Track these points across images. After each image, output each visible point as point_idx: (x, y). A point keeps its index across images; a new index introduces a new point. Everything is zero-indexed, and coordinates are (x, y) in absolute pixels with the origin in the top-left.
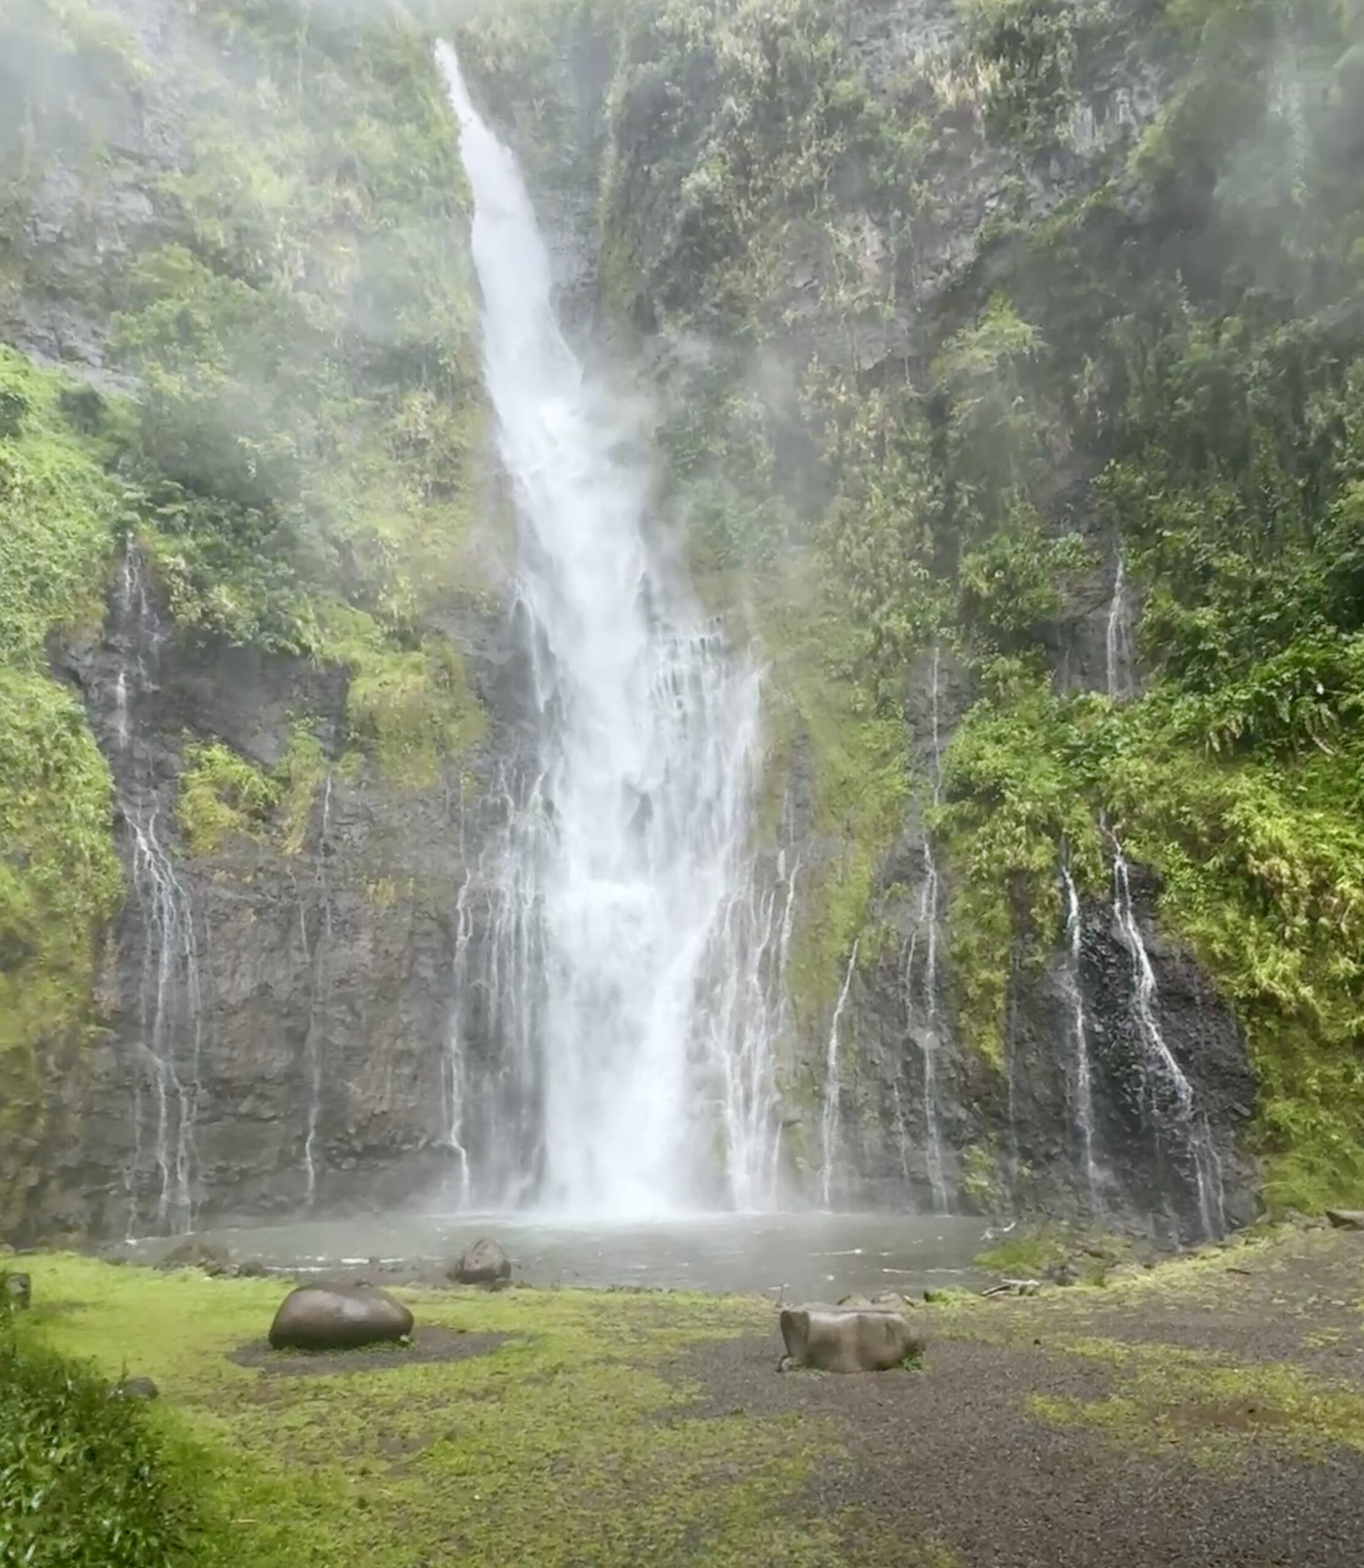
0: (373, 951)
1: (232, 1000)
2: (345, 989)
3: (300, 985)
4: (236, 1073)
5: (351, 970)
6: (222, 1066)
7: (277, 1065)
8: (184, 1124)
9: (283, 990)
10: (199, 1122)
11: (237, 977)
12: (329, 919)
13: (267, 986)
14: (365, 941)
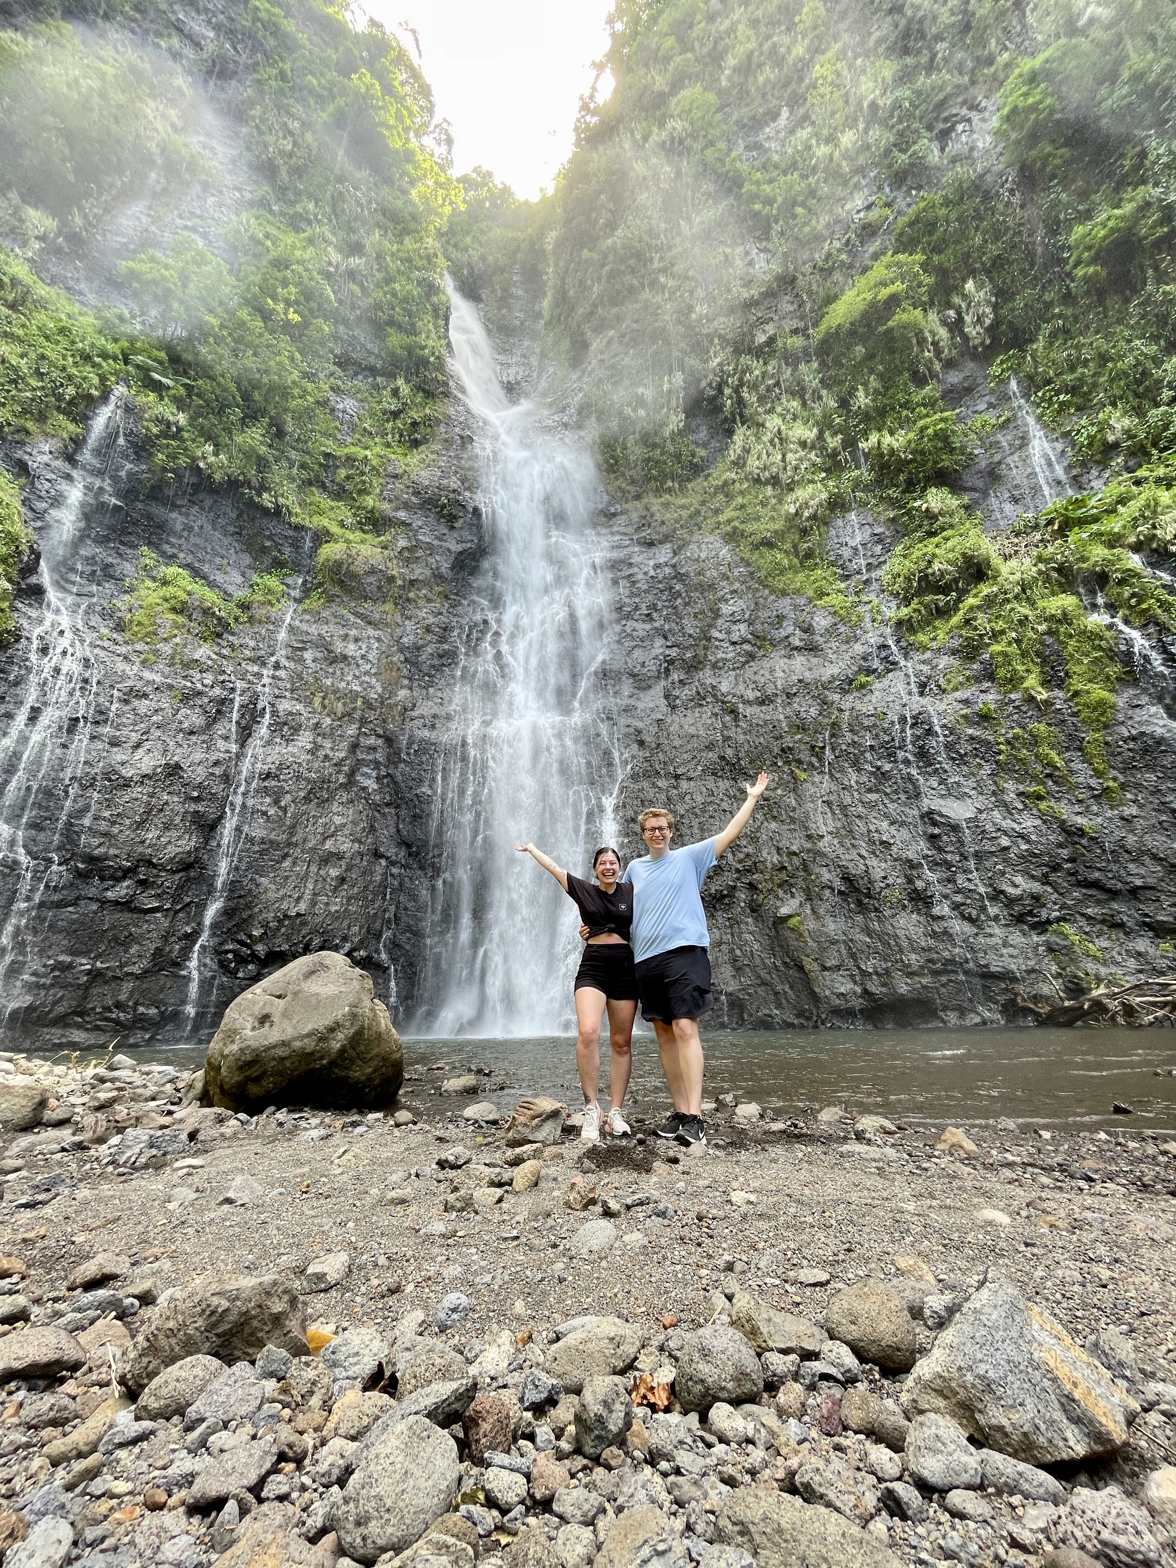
2: (273, 783)
5: (283, 767)
6: (94, 842)
7: (172, 849)
9: (193, 775)
13: (179, 766)
14: (303, 742)
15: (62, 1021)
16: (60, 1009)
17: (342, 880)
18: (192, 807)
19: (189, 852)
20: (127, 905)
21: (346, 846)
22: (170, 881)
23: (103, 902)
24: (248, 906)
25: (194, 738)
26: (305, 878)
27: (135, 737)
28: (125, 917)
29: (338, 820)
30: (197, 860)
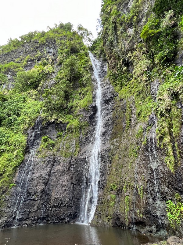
0: (62, 166)
1: (35, 178)
2: (56, 174)
3: (47, 174)
4: (32, 191)
5: (57, 170)
6: (30, 190)
7: (40, 189)
8: (22, 202)
9: (44, 175)
10: (24, 201)
11: (37, 173)
12: (56, 162)
13: (42, 175)
14: (61, 164)
15: (25, 220)
16: (25, 218)
17: (65, 190)
18: (44, 181)
19: (42, 189)
20: (34, 200)
21: (67, 183)
22: (40, 194)
23: (31, 200)
24: (51, 197)
25: (44, 169)
26: (59, 191)
27: (36, 171)
28: (34, 202)
29: (66, 178)
30: (44, 190)
